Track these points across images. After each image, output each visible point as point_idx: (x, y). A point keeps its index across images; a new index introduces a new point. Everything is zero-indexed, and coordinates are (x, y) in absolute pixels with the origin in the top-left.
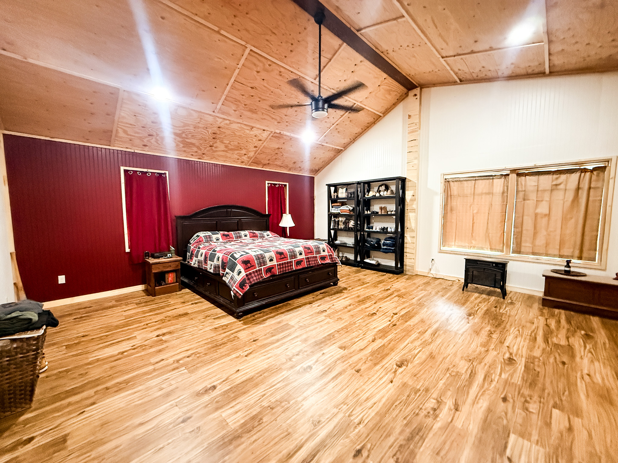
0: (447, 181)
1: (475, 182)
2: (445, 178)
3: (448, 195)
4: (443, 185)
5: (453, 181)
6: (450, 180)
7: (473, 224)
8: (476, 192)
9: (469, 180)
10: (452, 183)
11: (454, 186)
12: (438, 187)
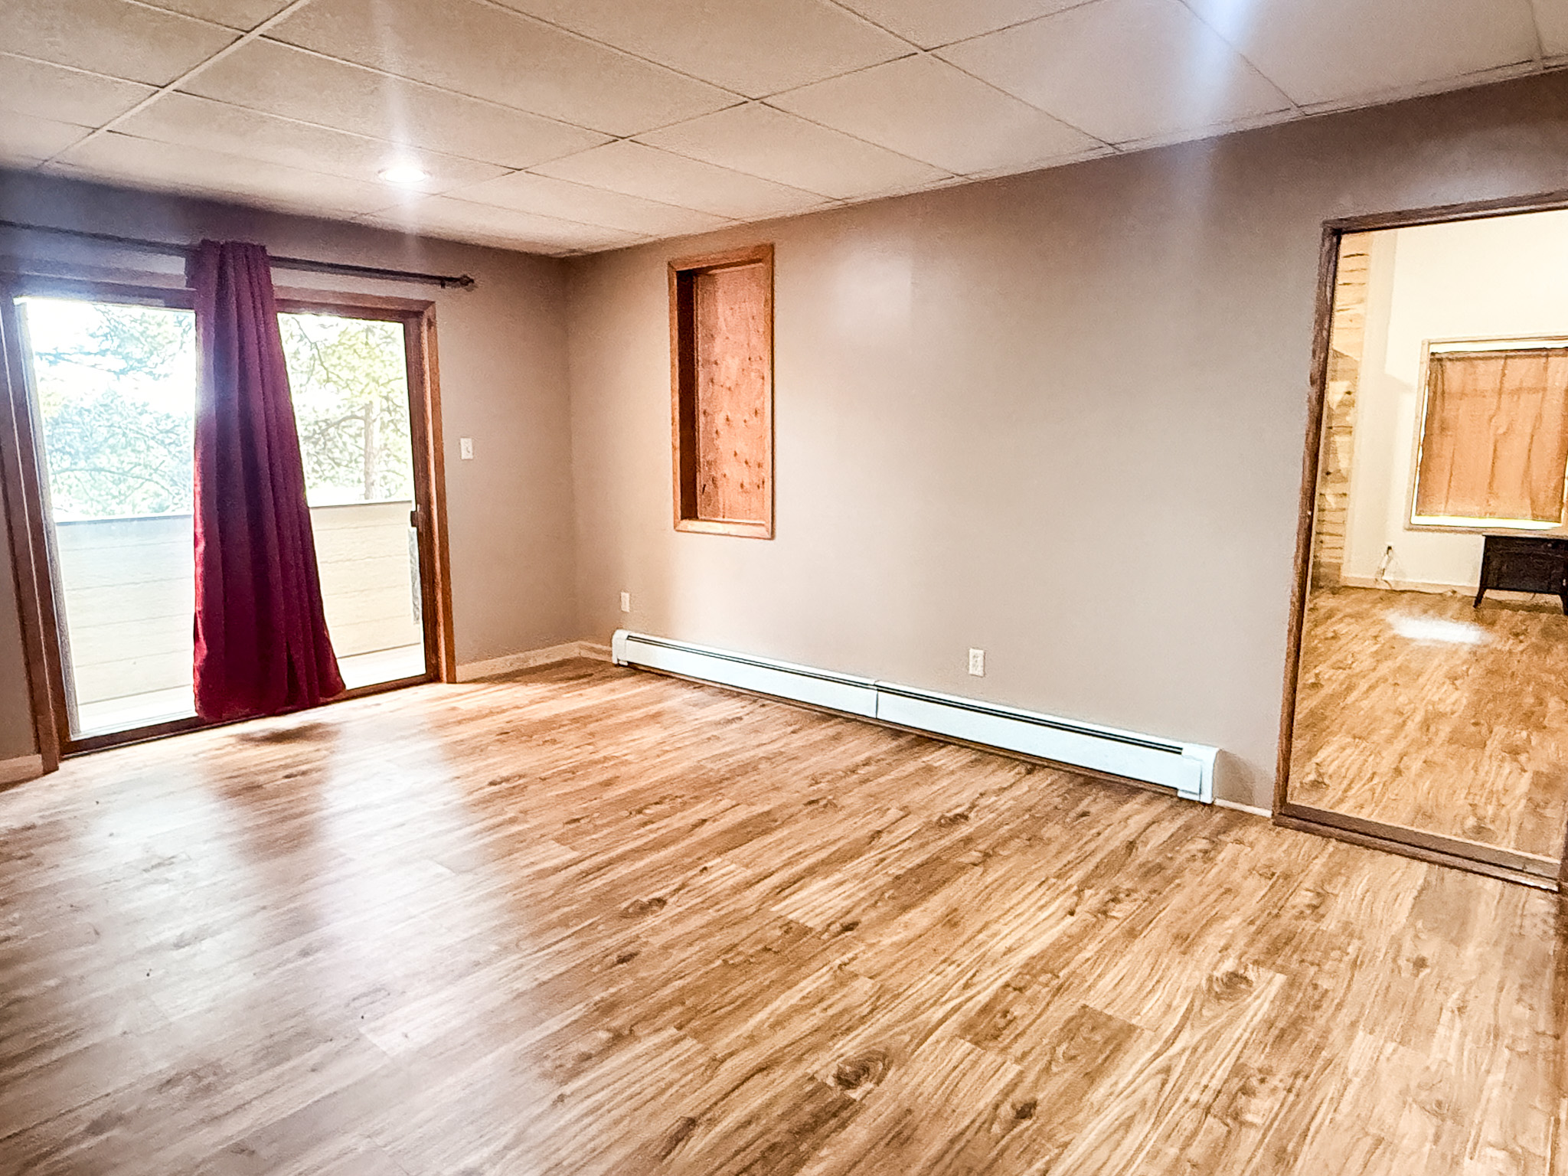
0: (1436, 359)
1: (1505, 363)
2: (1431, 351)
3: (1437, 392)
4: (1425, 366)
5: (1450, 360)
6: (1444, 356)
7: (1495, 457)
8: (1506, 385)
9: (1491, 358)
10: (1448, 364)
11: (1454, 374)
12: (1414, 373)
